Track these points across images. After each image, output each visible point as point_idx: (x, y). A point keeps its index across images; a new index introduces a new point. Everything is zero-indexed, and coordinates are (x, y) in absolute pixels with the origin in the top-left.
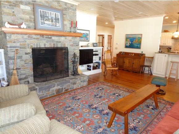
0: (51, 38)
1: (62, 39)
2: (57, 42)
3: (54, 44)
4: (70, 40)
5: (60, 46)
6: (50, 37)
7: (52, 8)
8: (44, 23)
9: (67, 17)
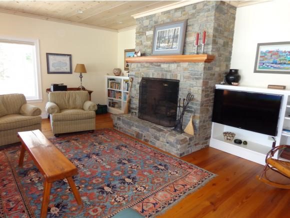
0: (160, 66)
1: (173, 66)
2: (167, 71)
3: (163, 75)
4: (185, 69)
5: (169, 78)
6: (159, 64)
7: (173, 22)
8: (158, 47)
9: (195, 29)
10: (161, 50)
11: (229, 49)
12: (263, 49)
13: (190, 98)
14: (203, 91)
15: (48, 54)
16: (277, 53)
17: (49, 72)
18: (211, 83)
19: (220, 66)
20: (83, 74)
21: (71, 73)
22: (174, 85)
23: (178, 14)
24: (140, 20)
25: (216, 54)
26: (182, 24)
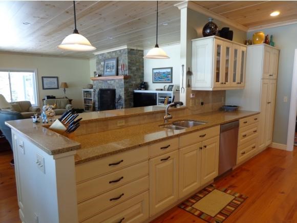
1: (112, 82)
2: (110, 85)
6: (106, 81)
7: (112, 58)
8: (106, 71)
9: (121, 62)
10: (107, 73)
11: (142, 71)
12: (155, 71)
13: (120, 98)
14: (125, 93)
15: (42, 77)
16: (159, 73)
17: (44, 89)
18: (130, 90)
19: (136, 81)
20: (66, 89)
21: (58, 88)
22: (113, 91)
23: (114, 54)
24: (98, 56)
25: (132, 75)
26: (116, 59)
